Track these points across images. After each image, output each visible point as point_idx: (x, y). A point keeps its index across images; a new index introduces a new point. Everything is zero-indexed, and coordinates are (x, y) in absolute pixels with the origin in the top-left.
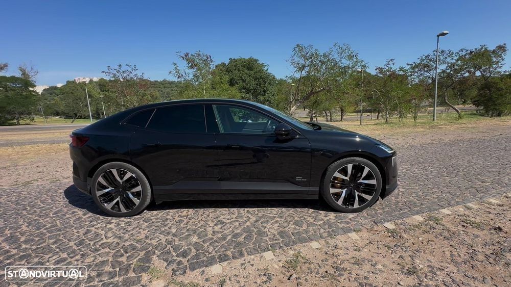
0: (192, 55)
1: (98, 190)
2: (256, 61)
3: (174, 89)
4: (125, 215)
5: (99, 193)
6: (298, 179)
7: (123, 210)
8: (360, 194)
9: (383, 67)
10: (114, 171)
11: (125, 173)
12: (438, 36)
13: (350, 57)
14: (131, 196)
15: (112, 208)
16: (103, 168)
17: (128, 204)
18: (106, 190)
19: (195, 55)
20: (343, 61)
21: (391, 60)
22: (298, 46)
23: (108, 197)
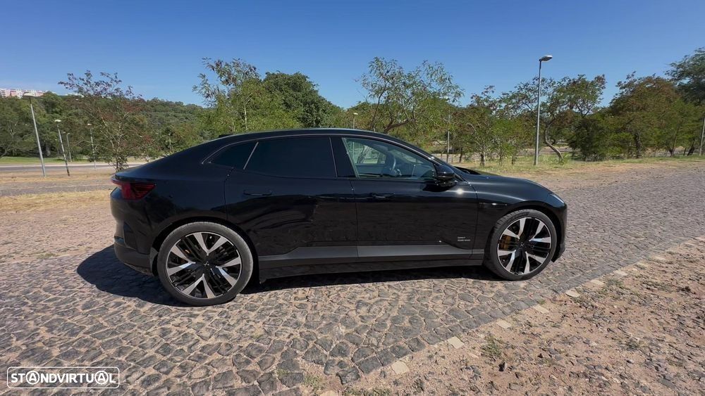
0: (227, 65)
1: (170, 266)
2: (305, 78)
3: (170, 113)
4: (213, 303)
5: (171, 271)
6: (461, 239)
7: (210, 295)
8: (532, 256)
9: (480, 95)
10: (199, 237)
11: (215, 239)
12: (540, 60)
13: (442, 81)
14: (224, 273)
15: (193, 293)
16: (179, 232)
17: (219, 285)
18: (183, 266)
19: (232, 65)
20: (433, 84)
21: (491, 87)
22: (377, 60)
23: (186, 278)
